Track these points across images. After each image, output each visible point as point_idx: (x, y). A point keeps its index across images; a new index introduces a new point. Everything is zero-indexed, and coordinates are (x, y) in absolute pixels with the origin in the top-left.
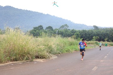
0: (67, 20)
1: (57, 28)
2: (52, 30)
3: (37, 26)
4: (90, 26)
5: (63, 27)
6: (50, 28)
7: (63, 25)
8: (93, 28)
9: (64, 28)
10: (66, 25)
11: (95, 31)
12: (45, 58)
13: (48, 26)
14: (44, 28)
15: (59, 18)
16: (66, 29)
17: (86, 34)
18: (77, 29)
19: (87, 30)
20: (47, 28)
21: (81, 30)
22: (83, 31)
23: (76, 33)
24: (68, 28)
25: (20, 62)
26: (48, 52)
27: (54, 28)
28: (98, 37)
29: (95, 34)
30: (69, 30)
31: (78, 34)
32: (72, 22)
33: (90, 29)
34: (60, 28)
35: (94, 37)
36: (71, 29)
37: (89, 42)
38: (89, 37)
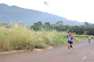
0: (62, 17)
1: (54, 24)
5: (58, 23)
7: (59, 21)
8: (85, 24)
9: (59, 24)
10: (61, 21)
11: (86, 27)
13: (46, 22)
15: (55, 15)
16: (61, 25)
17: (78, 29)
18: (70, 25)
19: (79, 25)
21: (74, 25)
22: (76, 26)
23: (69, 28)
24: (63, 24)
28: (89, 32)
29: (86, 29)
30: (64, 25)
31: (71, 29)
32: (66, 19)
33: (82, 25)
34: (56, 23)
35: (85, 32)
36: (65, 25)
37: (81, 35)
38: (80, 32)
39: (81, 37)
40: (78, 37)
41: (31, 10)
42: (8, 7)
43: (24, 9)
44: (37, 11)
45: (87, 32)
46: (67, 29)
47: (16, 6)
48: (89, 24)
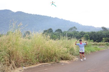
0: (75, 22)
1: (66, 31)
2: (61, 32)
3: (47, 29)
4: (98, 28)
5: (71, 29)
6: (59, 30)
7: (72, 27)
8: (102, 30)
9: (72, 31)
10: (75, 27)
11: (104, 33)
12: (68, 59)
14: (54, 31)
15: (67, 21)
16: (75, 31)
17: (95, 36)
18: (86, 31)
19: (96, 31)
20: (56, 31)
21: (90, 31)
22: (92, 32)
23: (85, 35)
24: (76, 31)
25: (48, 63)
26: (70, 54)
27: (63, 31)
28: (108, 38)
29: (104, 35)
30: (78, 32)
31: (87, 36)
32: (80, 24)
33: (99, 31)
34: (69, 30)
35: (103, 39)
36: (80, 31)
37: (99, 43)
38: (98, 39)
39: (100, 45)
40: (97, 45)
41: (39, 15)
42: (13, 13)
43: (31, 14)
44: (46, 16)
45: (106, 38)
46: (82, 36)
47: (21, 12)
48: (107, 29)
